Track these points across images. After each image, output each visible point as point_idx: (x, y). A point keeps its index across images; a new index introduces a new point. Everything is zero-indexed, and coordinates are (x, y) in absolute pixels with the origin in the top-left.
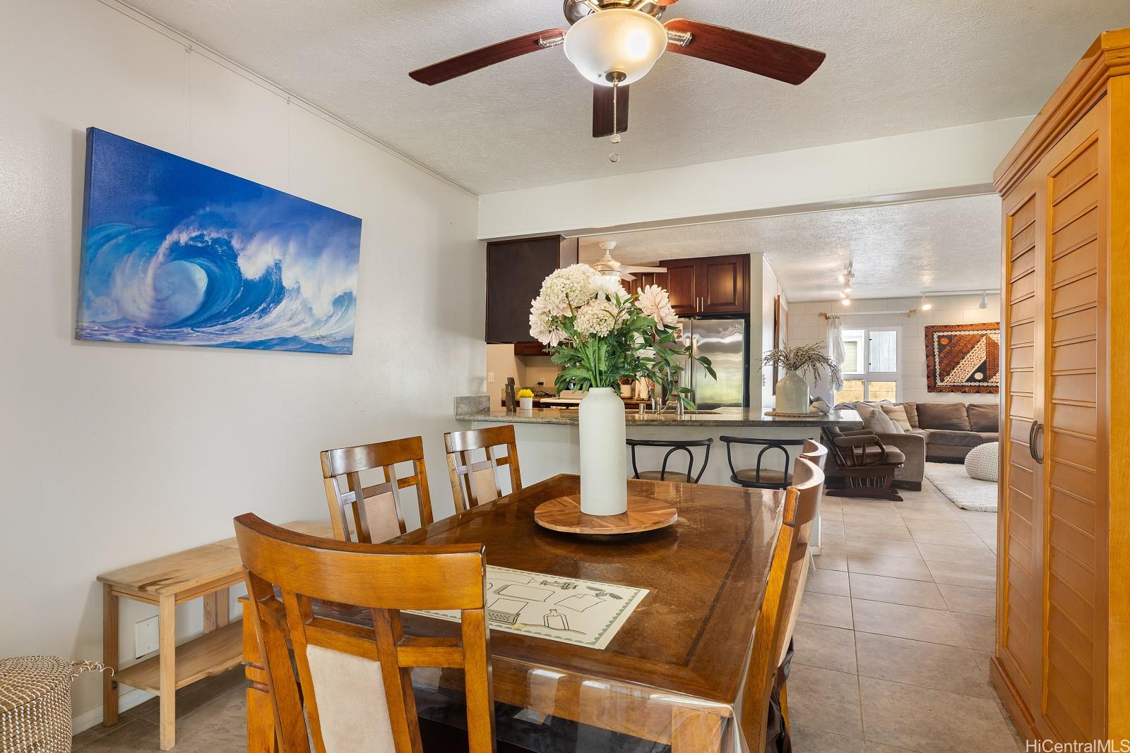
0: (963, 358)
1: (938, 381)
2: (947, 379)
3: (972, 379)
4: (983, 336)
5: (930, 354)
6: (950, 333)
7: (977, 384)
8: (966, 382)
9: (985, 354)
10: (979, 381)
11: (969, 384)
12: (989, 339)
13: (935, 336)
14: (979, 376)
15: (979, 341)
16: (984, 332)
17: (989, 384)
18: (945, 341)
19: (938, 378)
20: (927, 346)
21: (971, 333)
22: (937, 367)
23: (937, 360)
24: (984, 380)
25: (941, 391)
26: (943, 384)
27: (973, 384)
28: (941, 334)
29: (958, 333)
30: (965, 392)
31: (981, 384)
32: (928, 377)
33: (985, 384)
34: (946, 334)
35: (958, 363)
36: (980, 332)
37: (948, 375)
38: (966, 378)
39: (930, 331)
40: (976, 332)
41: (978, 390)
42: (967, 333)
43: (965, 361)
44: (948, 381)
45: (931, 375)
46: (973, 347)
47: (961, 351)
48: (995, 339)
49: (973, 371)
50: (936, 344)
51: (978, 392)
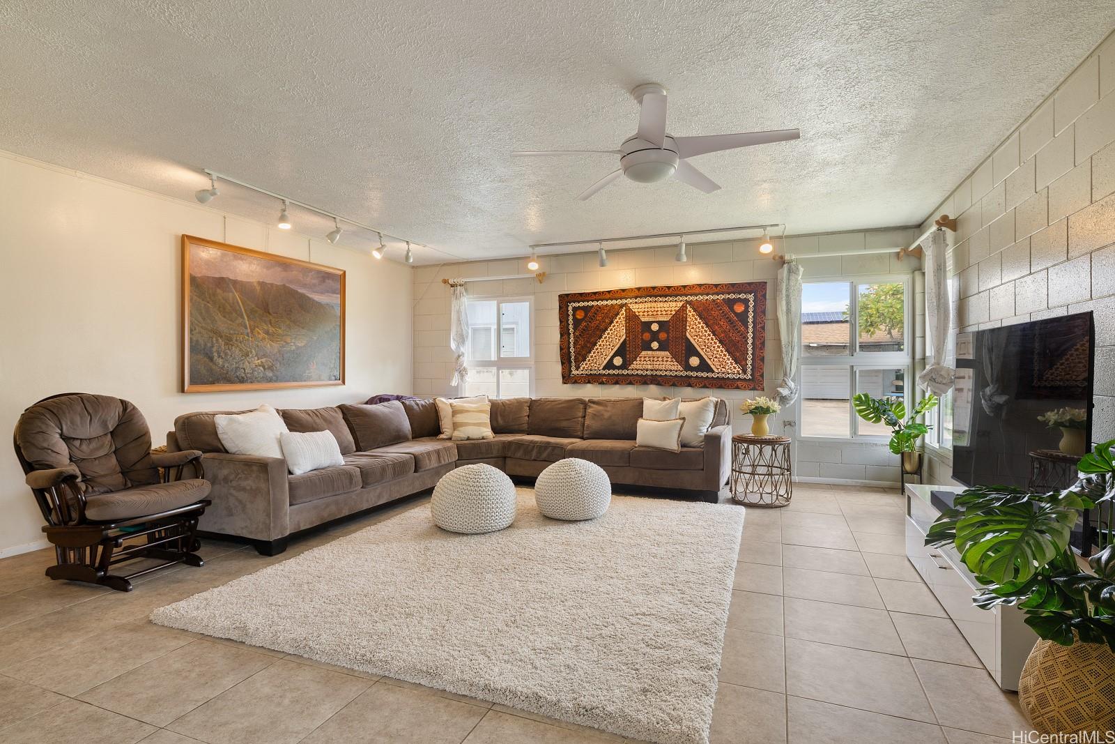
0: (601, 337)
1: (573, 368)
2: (583, 365)
3: (610, 365)
4: (622, 306)
5: (564, 332)
6: (586, 304)
7: (616, 372)
8: (604, 369)
9: (624, 331)
10: (618, 368)
11: (607, 372)
12: (629, 310)
13: (570, 309)
14: (618, 361)
15: (618, 314)
16: (624, 301)
17: (629, 372)
18: (580, 315)
19: (573, 364)
20: (561, 322)
21: (610, 302)
22: (572, 350)
23: (572, 340)
24: (624, 366)
25: (575, 382)
26: (578, 372)
27: (611, 372)
28: (577, 305)
29: (595, 303)
30: (602, 383)
31: (620, 372)
32: (563, 364)
33: (625, 372)
34: (581, 304)
35: (595, 344)
36: (619, 302)
37: (584, 360)
38: (604, 364)
39: (565, 299)
40: (614, 302)
41: (617, 380)
42: (605, 303)
43: (603, 341)
44: (585, 368)
45: (565, 359)
46: (612, 322)
47: (597, 328)
48: (636, 310)
49: (611, 355)
50: (571, 318)
51: (617, 383)
